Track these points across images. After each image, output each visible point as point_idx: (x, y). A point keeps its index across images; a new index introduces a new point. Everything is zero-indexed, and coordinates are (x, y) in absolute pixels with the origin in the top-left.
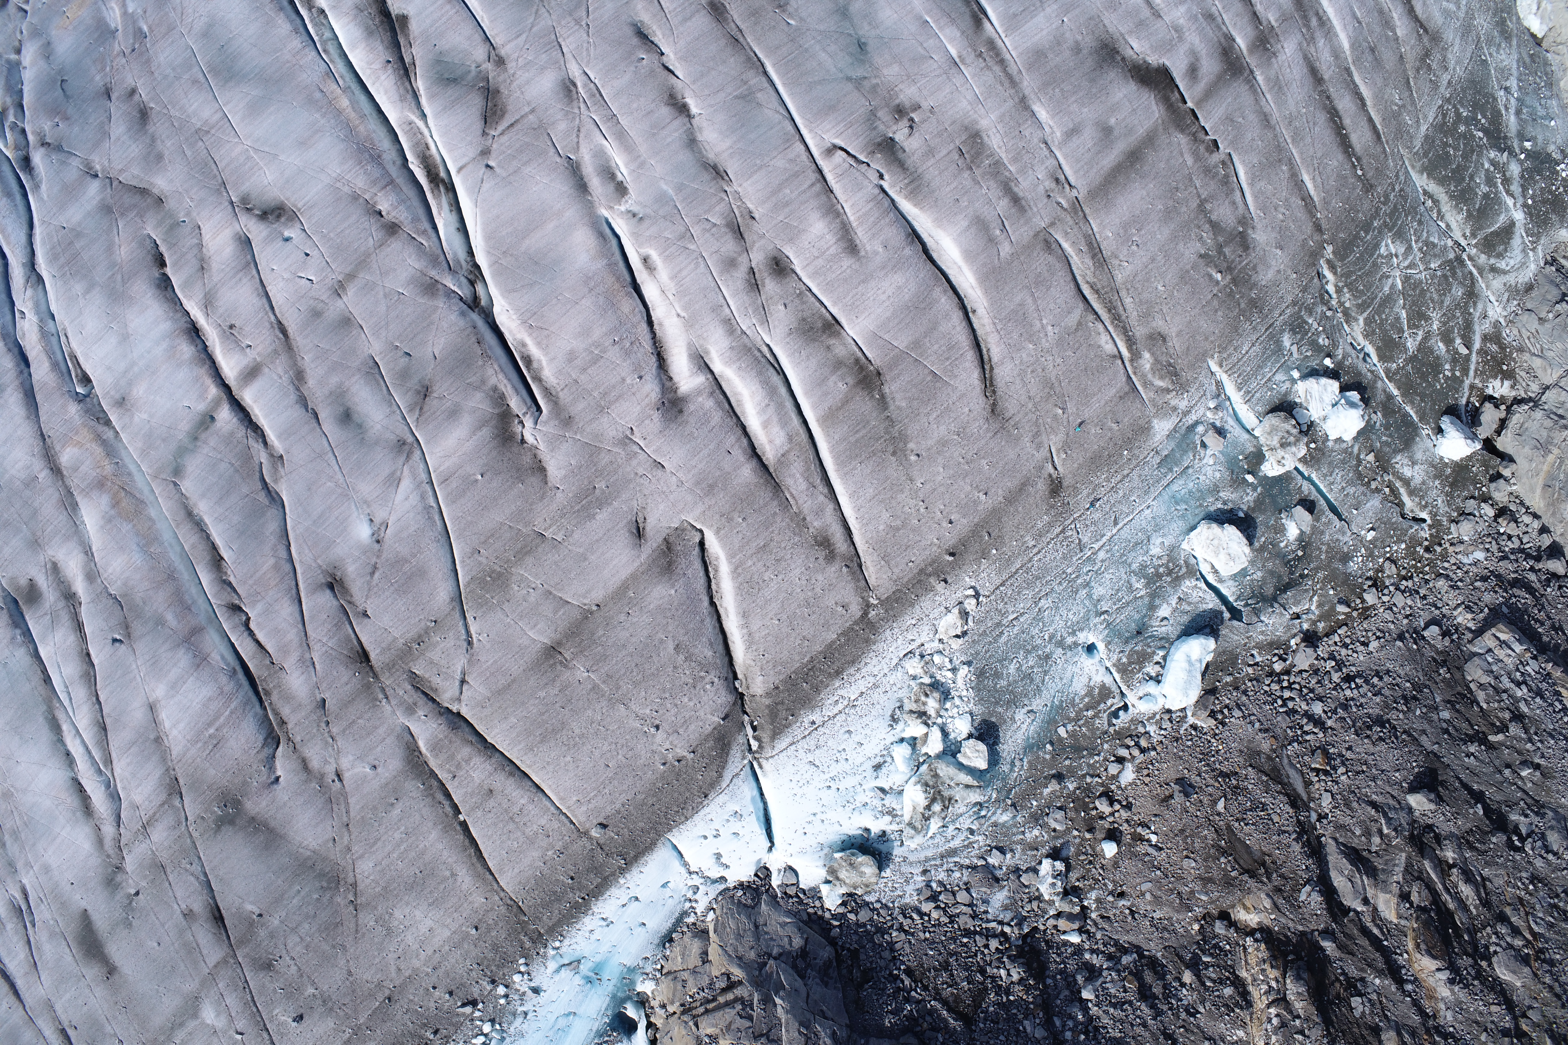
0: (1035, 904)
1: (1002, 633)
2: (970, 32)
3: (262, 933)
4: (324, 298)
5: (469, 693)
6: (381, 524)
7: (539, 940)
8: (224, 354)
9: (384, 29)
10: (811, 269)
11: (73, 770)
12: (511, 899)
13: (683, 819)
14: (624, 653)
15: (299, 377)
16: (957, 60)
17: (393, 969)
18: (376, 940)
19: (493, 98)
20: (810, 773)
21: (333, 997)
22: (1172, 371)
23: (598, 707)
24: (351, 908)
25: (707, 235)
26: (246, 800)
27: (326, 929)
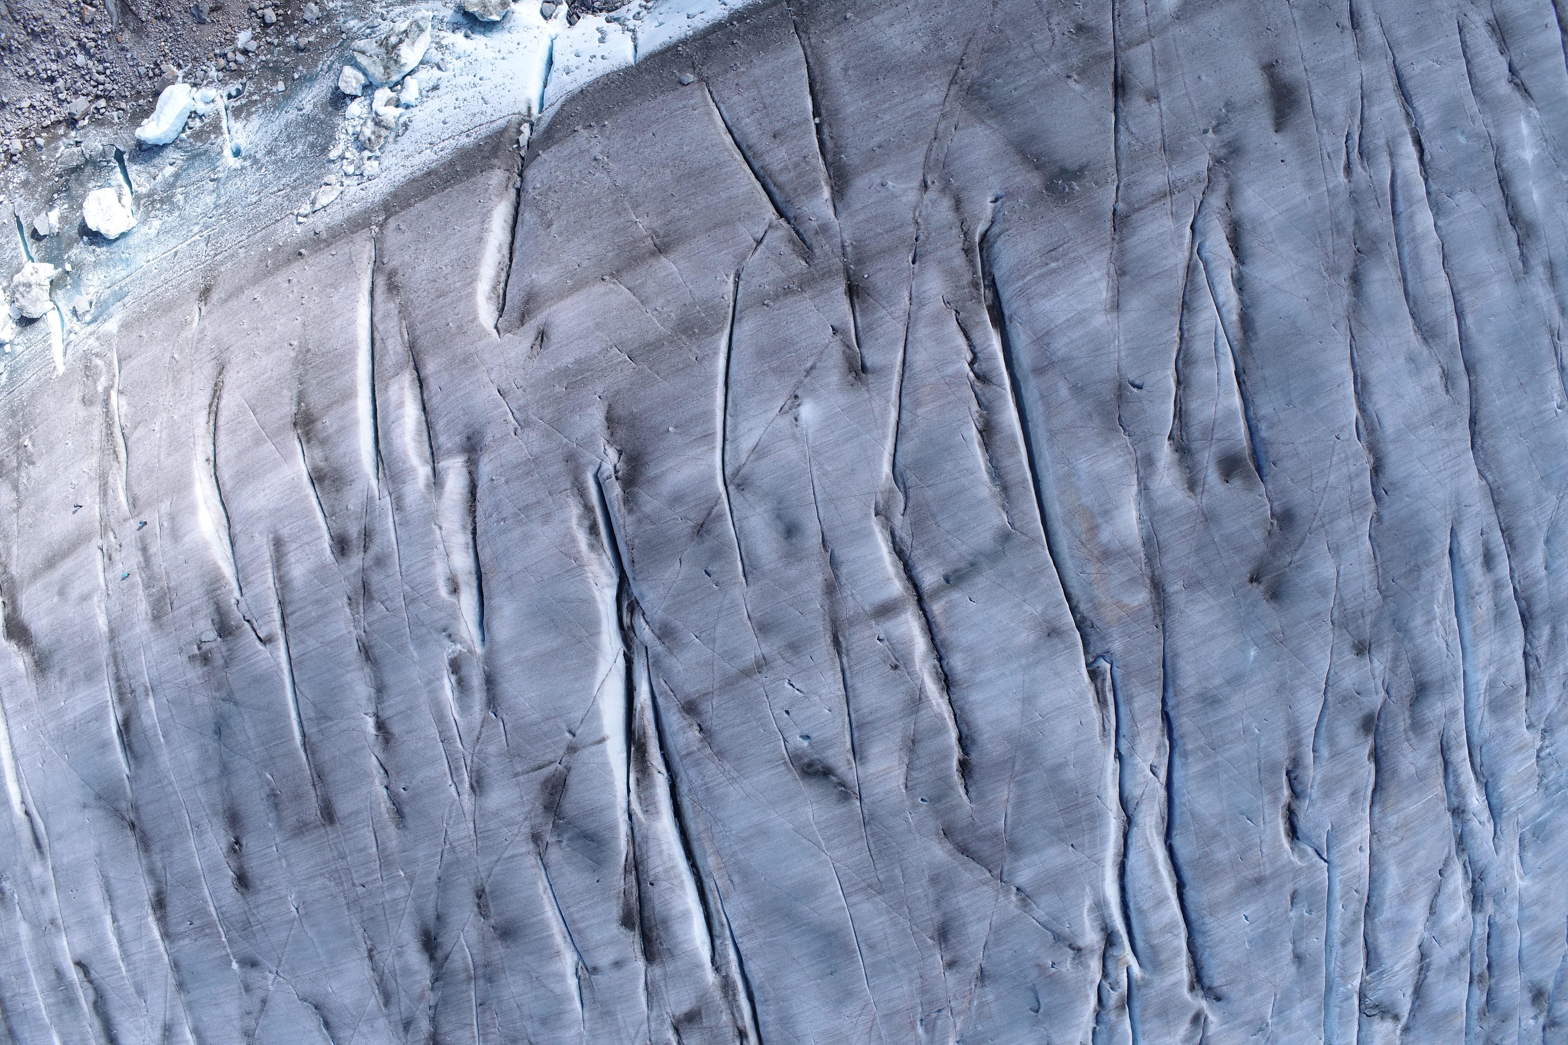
1: (294, 181)
2: (134, 716)
3: (1074, 61)
4: (781, 661)
5: (756, 229)
6: (787, 412)
8: (911, 640)
9: (650, 921)
10: (315, 535)
11: (1240, 273)
12: (800, 38)
13: (611, 76)
14: (597, 231)
15: (832, 588)
16: (150, 693)
18: (952, 29)
19: (552, 803)
20: (491, 95)
22: (89, 371)
23: (640, 189)
24: (966, 62)
25: (391, 595)
26: (1038, 188)
27: (1001, 49)
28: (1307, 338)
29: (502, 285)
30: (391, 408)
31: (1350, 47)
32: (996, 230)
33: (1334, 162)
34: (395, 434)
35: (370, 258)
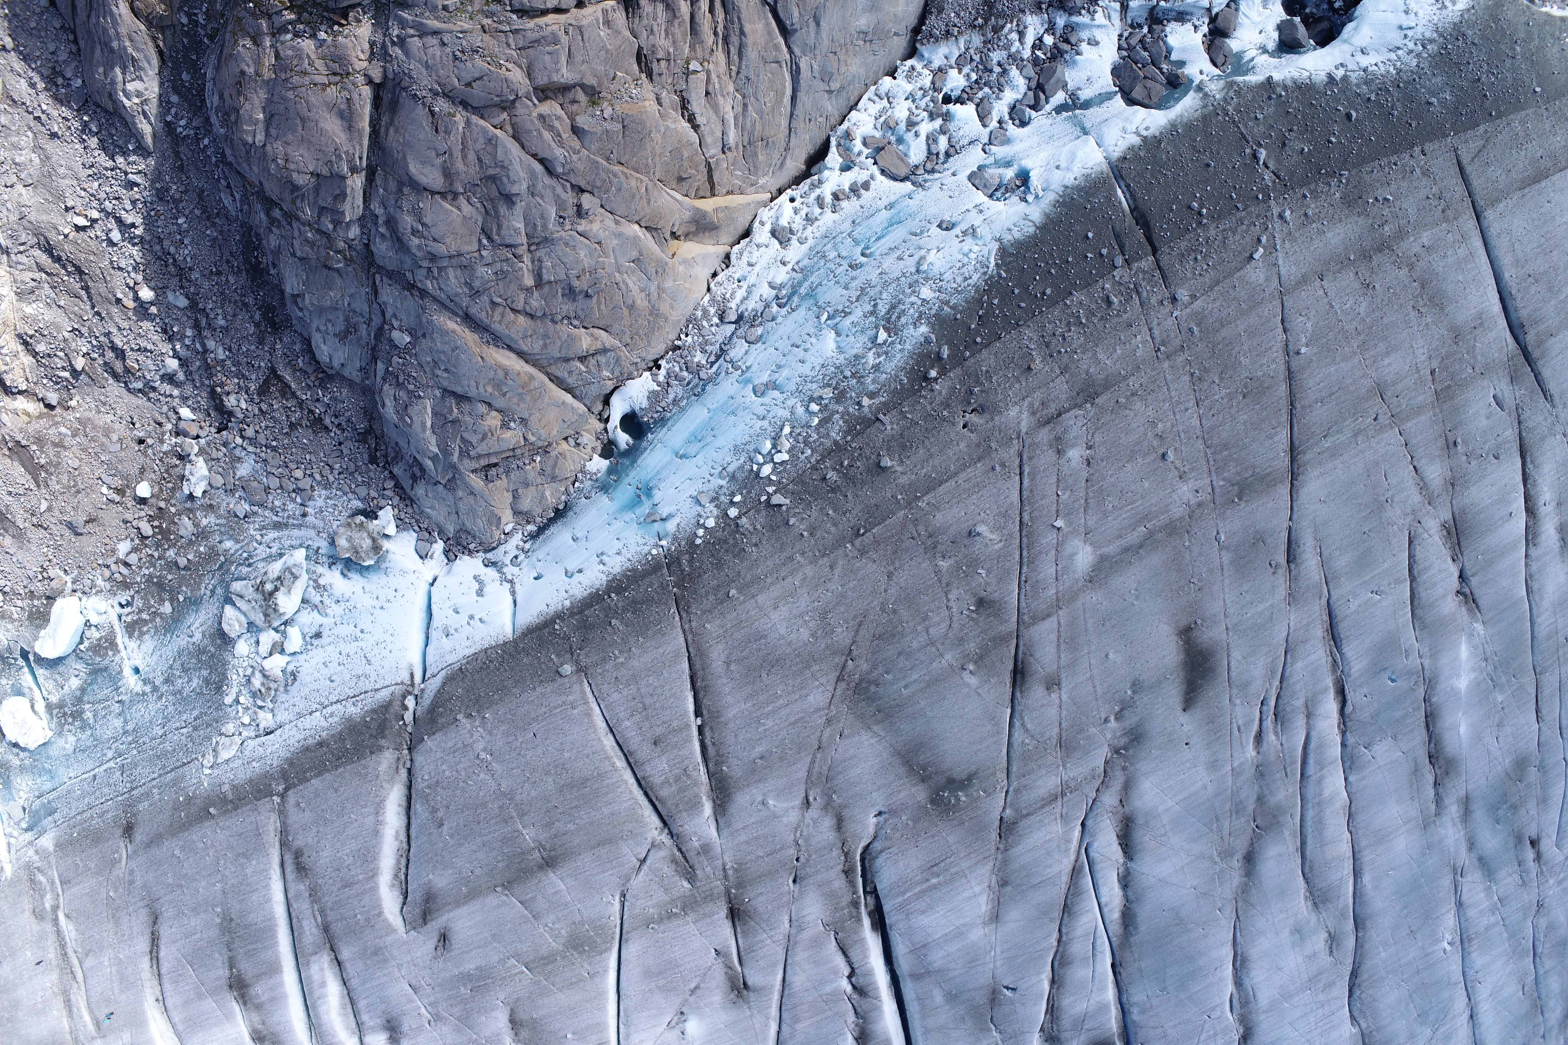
0: (214, 456)
1: (195, 720)
3: (972, 647)
5: (639, 850)
6: (674, 1027)
7: (672, 561)
11: (1126, 869)
12: (681, 618)
13: (489, 652)
14: (485, 839)
17: (838, 571)
18: (842, 609)
20: (373, 653)
21: (921, 550)
22: (34, 884)
23: (524, 797)
24: (855, 653)
26: (923, 803)
27: (893, 635)
28: (1189, 927)
29: (403, 870)
30: (315, 985)
31: (1282, 592)
32: (877, 846)
33: (1244, 736)
34: (322, 1009)
35: (276, 829)
